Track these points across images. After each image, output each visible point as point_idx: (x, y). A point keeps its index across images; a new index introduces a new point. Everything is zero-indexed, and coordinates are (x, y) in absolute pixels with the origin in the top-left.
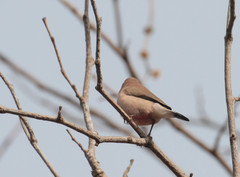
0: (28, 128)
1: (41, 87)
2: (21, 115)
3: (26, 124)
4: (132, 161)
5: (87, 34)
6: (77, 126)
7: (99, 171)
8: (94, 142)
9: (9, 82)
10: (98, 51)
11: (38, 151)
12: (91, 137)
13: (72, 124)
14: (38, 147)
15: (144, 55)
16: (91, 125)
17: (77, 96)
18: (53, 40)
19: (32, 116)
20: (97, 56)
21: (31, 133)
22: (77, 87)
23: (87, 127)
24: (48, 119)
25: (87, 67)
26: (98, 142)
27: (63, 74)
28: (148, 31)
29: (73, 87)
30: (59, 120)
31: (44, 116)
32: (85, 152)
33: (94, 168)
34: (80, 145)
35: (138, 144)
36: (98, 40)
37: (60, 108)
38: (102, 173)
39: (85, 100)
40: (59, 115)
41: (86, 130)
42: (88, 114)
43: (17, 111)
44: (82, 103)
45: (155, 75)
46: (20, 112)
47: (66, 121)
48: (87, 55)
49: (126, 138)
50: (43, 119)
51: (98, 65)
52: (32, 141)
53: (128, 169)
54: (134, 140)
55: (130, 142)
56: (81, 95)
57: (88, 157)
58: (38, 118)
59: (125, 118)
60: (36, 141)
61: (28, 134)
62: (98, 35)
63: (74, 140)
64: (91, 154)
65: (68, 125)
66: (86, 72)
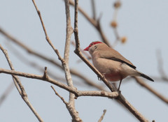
0: (19, 85)
1: (30, 52)
2: (13, 74)
3: (18, 82)
4: (105, 111)
5: (67, 8)
6: (60, 83)
7: (78, 119)
8: (73, 96)
9: (4, 48)
10: (76, 21)
11: (28, 104)
12: (71, 91)
13: (56, 81)
14: (28, 100)
16: (71, 82)
17: (60, 59)
18: (39, 13)
19: (23, 75)
20: (75, 26)
21: (22, 89)
22: (59, 51)
23: (68, 84)
24: (35, 78)
25: (67, 35)
26: (77, 95)
27: (48, 40)
29: (56, 51)
30: (45, 78)
31: (33, 75)
32: (66, 104)
33: (74, 117)
34: (62, 99)
35: (109, 97)
36: (76, 13)
37: (46, 68)
38: (81, 121)
39: (65, 62)
40: (45, 74)
41: (67, 86)
42: (68, 73)
43: (11, 71)
44: (64, 64)
45: (123, 41)
46: (13, 72)
47: (50, 79)
48: (67, 25)
49: (99, 92)
50: (32, 77)
51: (76, 33)
52: (23, 96)
53: (102, 118)
54: (106, 94)
55: (103, 95)
56: (62, 58)
57: (67, 107)
58: (27, 77)
59: (99, 76)
60: (26, 96)
61: (20, 90)
62: (76, 9)
63: (57, 94)
64: (72, 106)
65: (52, 82)
66: (67, 39)
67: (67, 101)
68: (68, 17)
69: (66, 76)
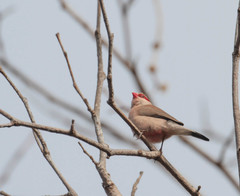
0: (41, 140)
2: (34, 128)
3: (39, 136)
4: (141, 173)
5: (99, 49)
6: (89, 139)
7: (110, 183)
8: (105, 155)
9: (23, 95)
10: (110, 66)
11: (50, 163)
12: (102, 149)
13: (85, 137)
14: (50, 159)
15: (152, 70)
16: (102, 138)
17: (89, 110)
18: (65, 55)
19: (46, 129)
20: (109, 71)
21: (44, 145)
22: (88, 101)
23: (98, 140)
24: (60, 132)
25: (99, 82)
26: (109, 155)
27: (75, 87)
28: (156, 46)
29: (85, 101)
30: (71, 133)
31: (57, 129)
32: (96, 164)
33: (104, 180)
34: (91, 158)
35: (148, 157)
36: (110, 56)
37: (73, 121)
38: (112, 184)
39: (96, 114)
40: (72, 127)
41: (97, 143)
42: (99, 127)
43: (31, 124)
44: (93, 117)
46: (34, 125)
47: (78, 134)
48: (99, 70)
49: (136, 151)
50: (56, 132)
51: (110, 80)
52: (45, 153)
53: (138, 181)
54: (144, 154)
55: (140, 155)
56: (92, 108)
57: (97, 168)
58: (51, 131)
59: (136, 133)
60: (49, 153)
61: (41, 146)
62: (110, 51)
63: (85, 152)
64: (103, 167)
65: (80, 138)
66: (98, 86)
67: (97, 160)
68: (100, 61)
69: (96, 131)
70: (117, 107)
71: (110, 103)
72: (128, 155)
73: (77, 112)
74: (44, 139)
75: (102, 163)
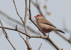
0: (5, 32)
1: (9, 18)
4: (41, 44)
6: (23, 32)
7: (30, 48)
10: (30, 6)
11: (9, 41)
12: (27, 36)
13: (21, 31)
15: (45, 7)
17: (22, 21)
18: (14, 2)
19: (6, 28)
20: (30, 7)
21: (6, 34)
22: (22, 18)
23: (26, 32)
24: (12, 29)
25: (26, 11)
26: (30, 37)
27: (17, 13)
29: (21, 18)
30: (16, 30)
32: (25, 41)
33: (28, 46)
34: (23, 39)
35: (44, 38)
36: (30, 2)
37: (17, 26)
38: (31, 48)
39: (25, 23)
40: (16, 28)
42: (26, 28)
44: (24, 24)
46: (2, 27)
47: (18, 30)
48: (26, 7)
49: (39, 36)
50: (11, 29)
51: (30, 11)
53: (40, 47)
54: (42, 37)
55: (41, 37)
56: (24, 21)
58: (9, 29)
59: (39, 29)
60: (8, 37)
61: (5, 35)
62: (30, 0)
63: (21, 37)
64: (27, 42)
66: (26, 13)
67: (25, 40)
68: (26, 4)
69: (25, 29)
70: (33, 20)
71: (30, 19)
72: (37, 37)
73: (18, 23)
74: (6, 32)
75: (27, 40)
